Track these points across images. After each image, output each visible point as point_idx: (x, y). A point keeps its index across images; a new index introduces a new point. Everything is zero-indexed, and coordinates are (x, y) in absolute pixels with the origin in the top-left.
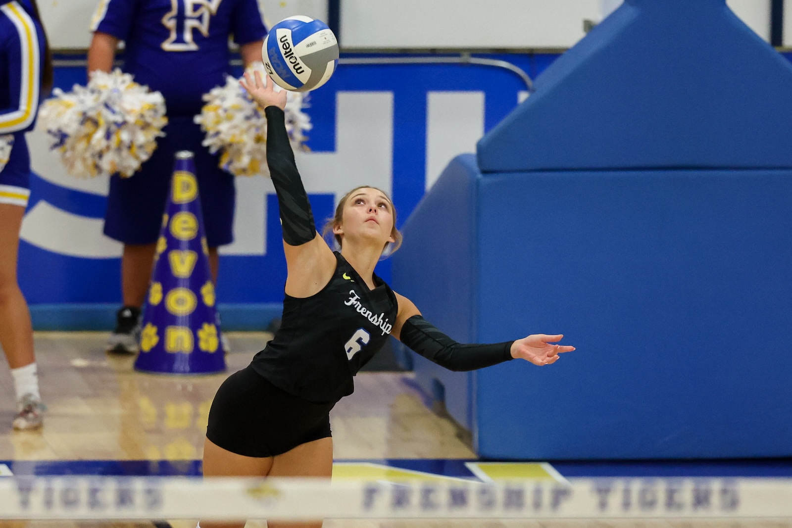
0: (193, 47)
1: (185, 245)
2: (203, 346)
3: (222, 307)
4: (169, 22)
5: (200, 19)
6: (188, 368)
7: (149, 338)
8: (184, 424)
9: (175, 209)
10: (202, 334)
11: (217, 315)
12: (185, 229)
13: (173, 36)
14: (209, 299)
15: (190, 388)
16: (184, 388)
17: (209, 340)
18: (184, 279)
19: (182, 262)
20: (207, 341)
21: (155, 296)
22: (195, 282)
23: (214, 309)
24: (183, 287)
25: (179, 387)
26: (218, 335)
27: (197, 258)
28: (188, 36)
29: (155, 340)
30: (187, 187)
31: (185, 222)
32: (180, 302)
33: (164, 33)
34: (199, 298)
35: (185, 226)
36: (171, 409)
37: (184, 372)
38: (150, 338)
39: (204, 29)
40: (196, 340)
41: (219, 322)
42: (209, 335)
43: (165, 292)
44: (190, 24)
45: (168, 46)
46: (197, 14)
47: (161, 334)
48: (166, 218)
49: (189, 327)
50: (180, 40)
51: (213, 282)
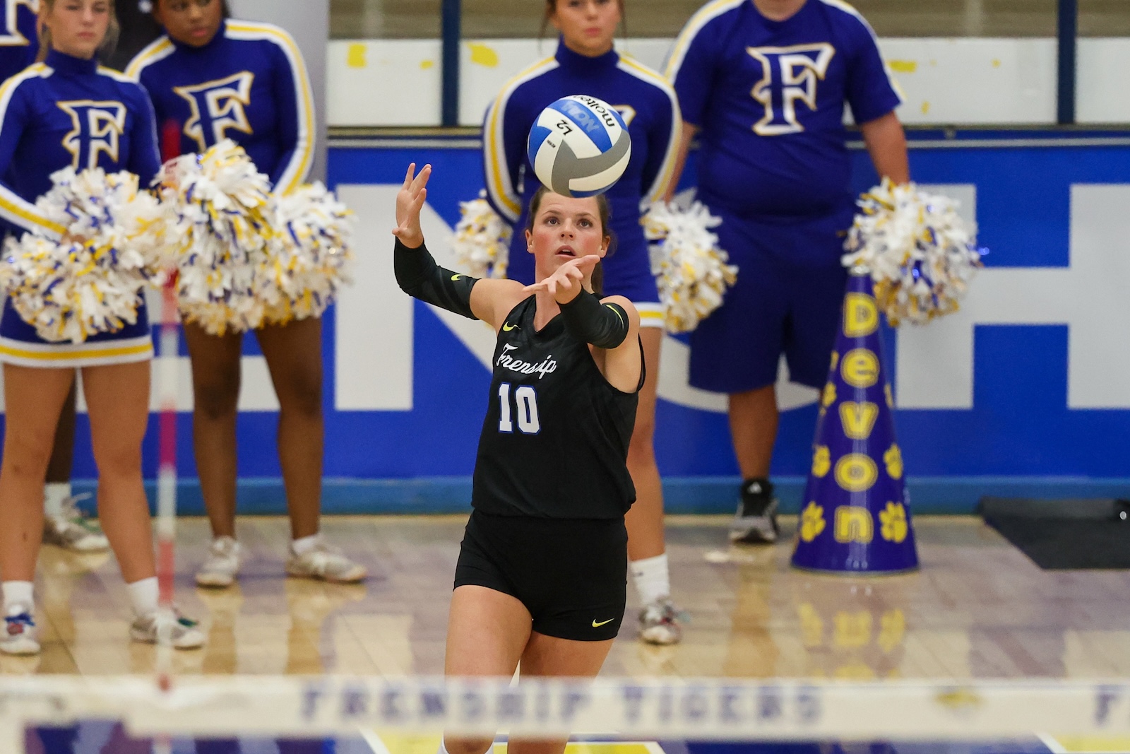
0: (797, 128)
1: (862, 395)
2: (887, 533)
3: (910, 480)
4: (762, 94)
5: (803, 86)
6: (865, 565)
7: (812, 523)
8: (861, 640)
9: (848, 345)
10: (885, 517)
11: (906, 492)
12: (861, 373)
13: (769, 114)
14: (895, 470)
15: (869, 591)
16: (861, 591)
17: (894, 525)
18: (860, 441)
19: (858, 418)
20: (891, 527)
21: (821, 466)
22: (876, 446)
23: (901, 482)
24: (860, 452)
25: (854, 590)
26: (908, 519)
27: (878, 412)
28: (789, 114)
29: (820, 526)
30: (865, 314)
31: (861, 363)
32: (854, 472)
33: (757, 111)
34: (882, 467)
35: (861, 368)
36: (843, 621)
37: (860, 569)
38: (814, 523)
39: (810, 99)
40: (877, 525)
41: (908, 500)
42: (897, 518)
43: (834, 459)
44: (790, 94)
45: (762, 129)
46: (799, 80)
47: (829, 518)
48: (835, 357)
49: (867, 507)
50: (779, 120)
51: (900, 446)
